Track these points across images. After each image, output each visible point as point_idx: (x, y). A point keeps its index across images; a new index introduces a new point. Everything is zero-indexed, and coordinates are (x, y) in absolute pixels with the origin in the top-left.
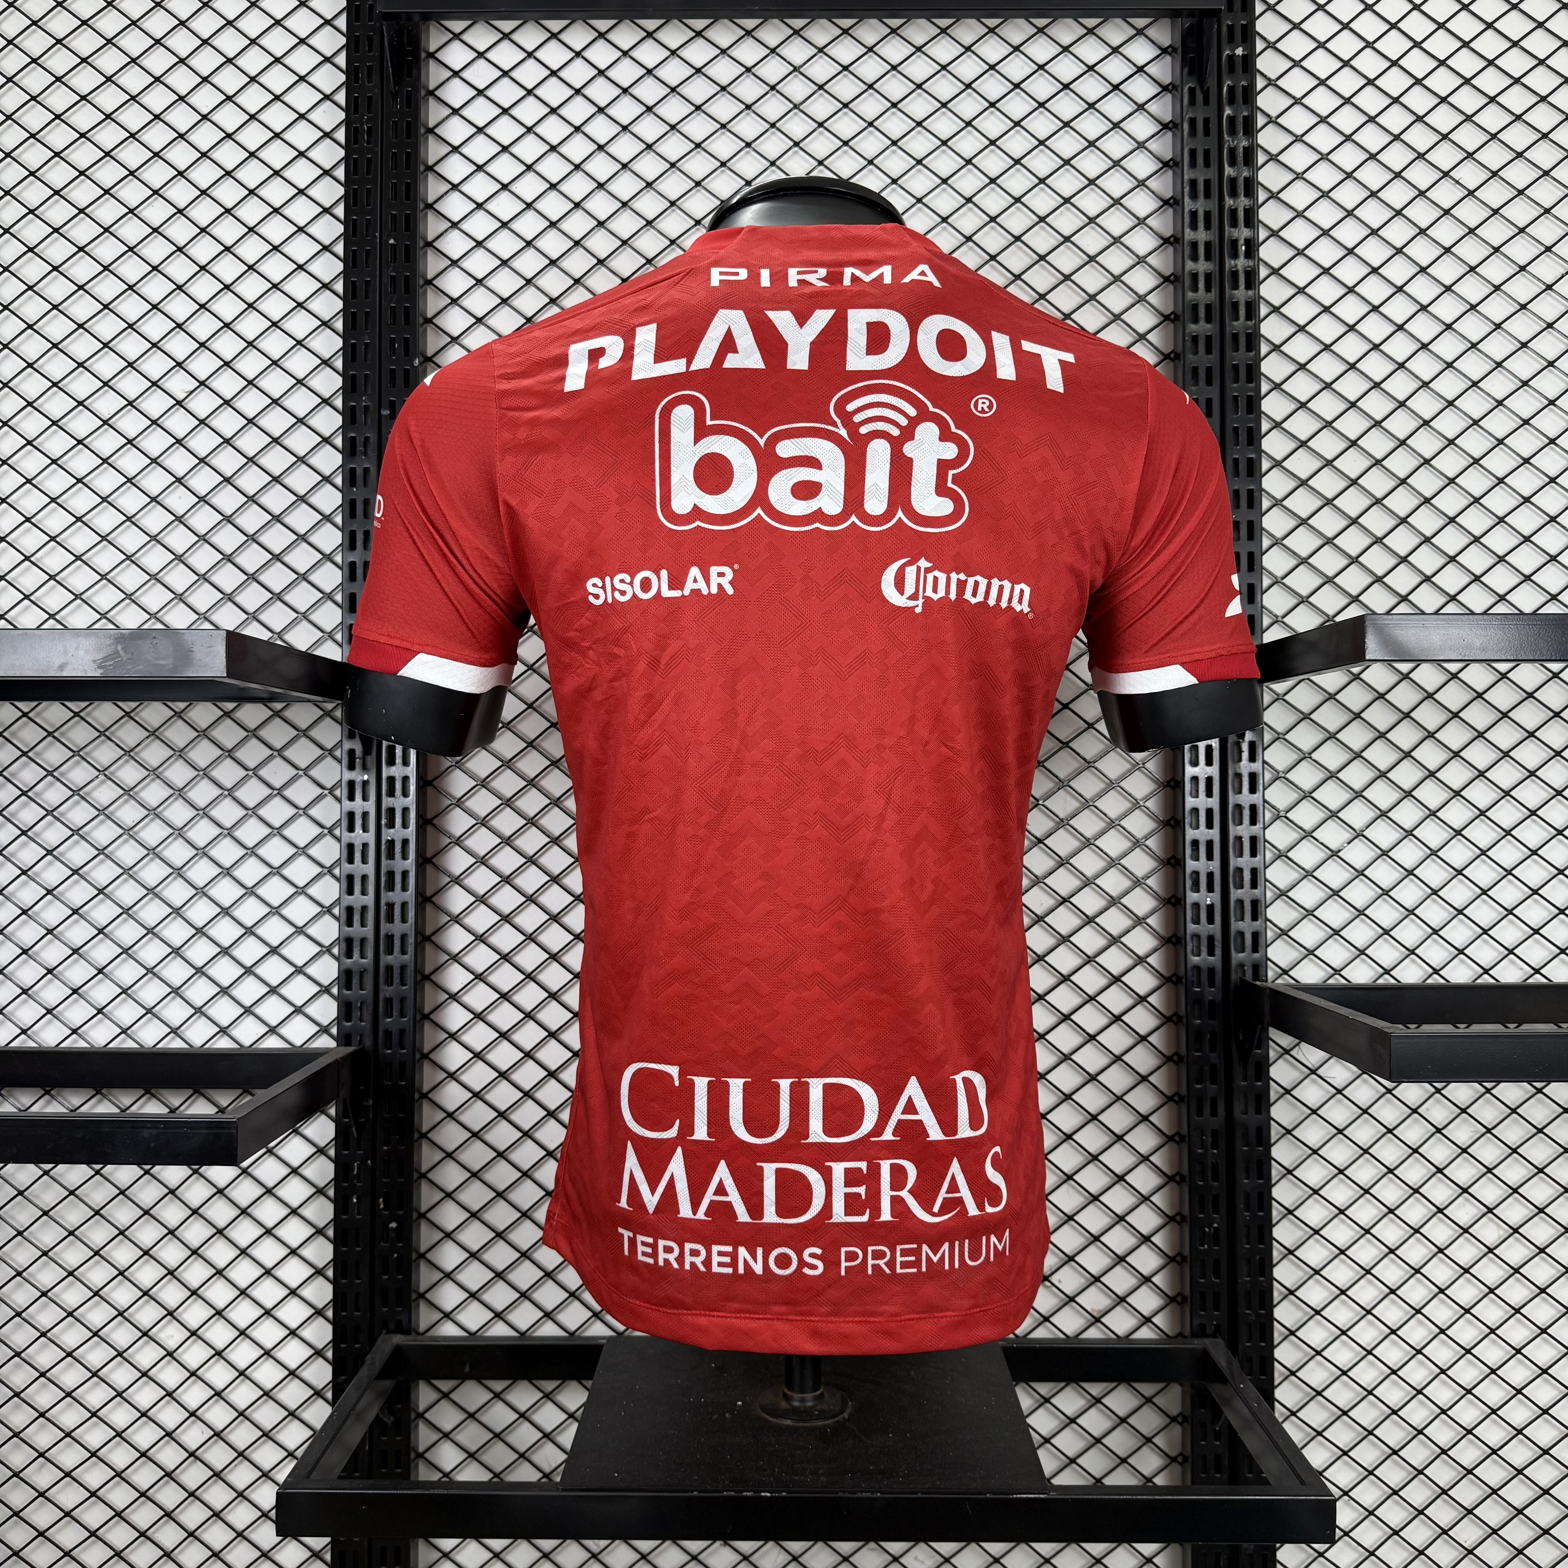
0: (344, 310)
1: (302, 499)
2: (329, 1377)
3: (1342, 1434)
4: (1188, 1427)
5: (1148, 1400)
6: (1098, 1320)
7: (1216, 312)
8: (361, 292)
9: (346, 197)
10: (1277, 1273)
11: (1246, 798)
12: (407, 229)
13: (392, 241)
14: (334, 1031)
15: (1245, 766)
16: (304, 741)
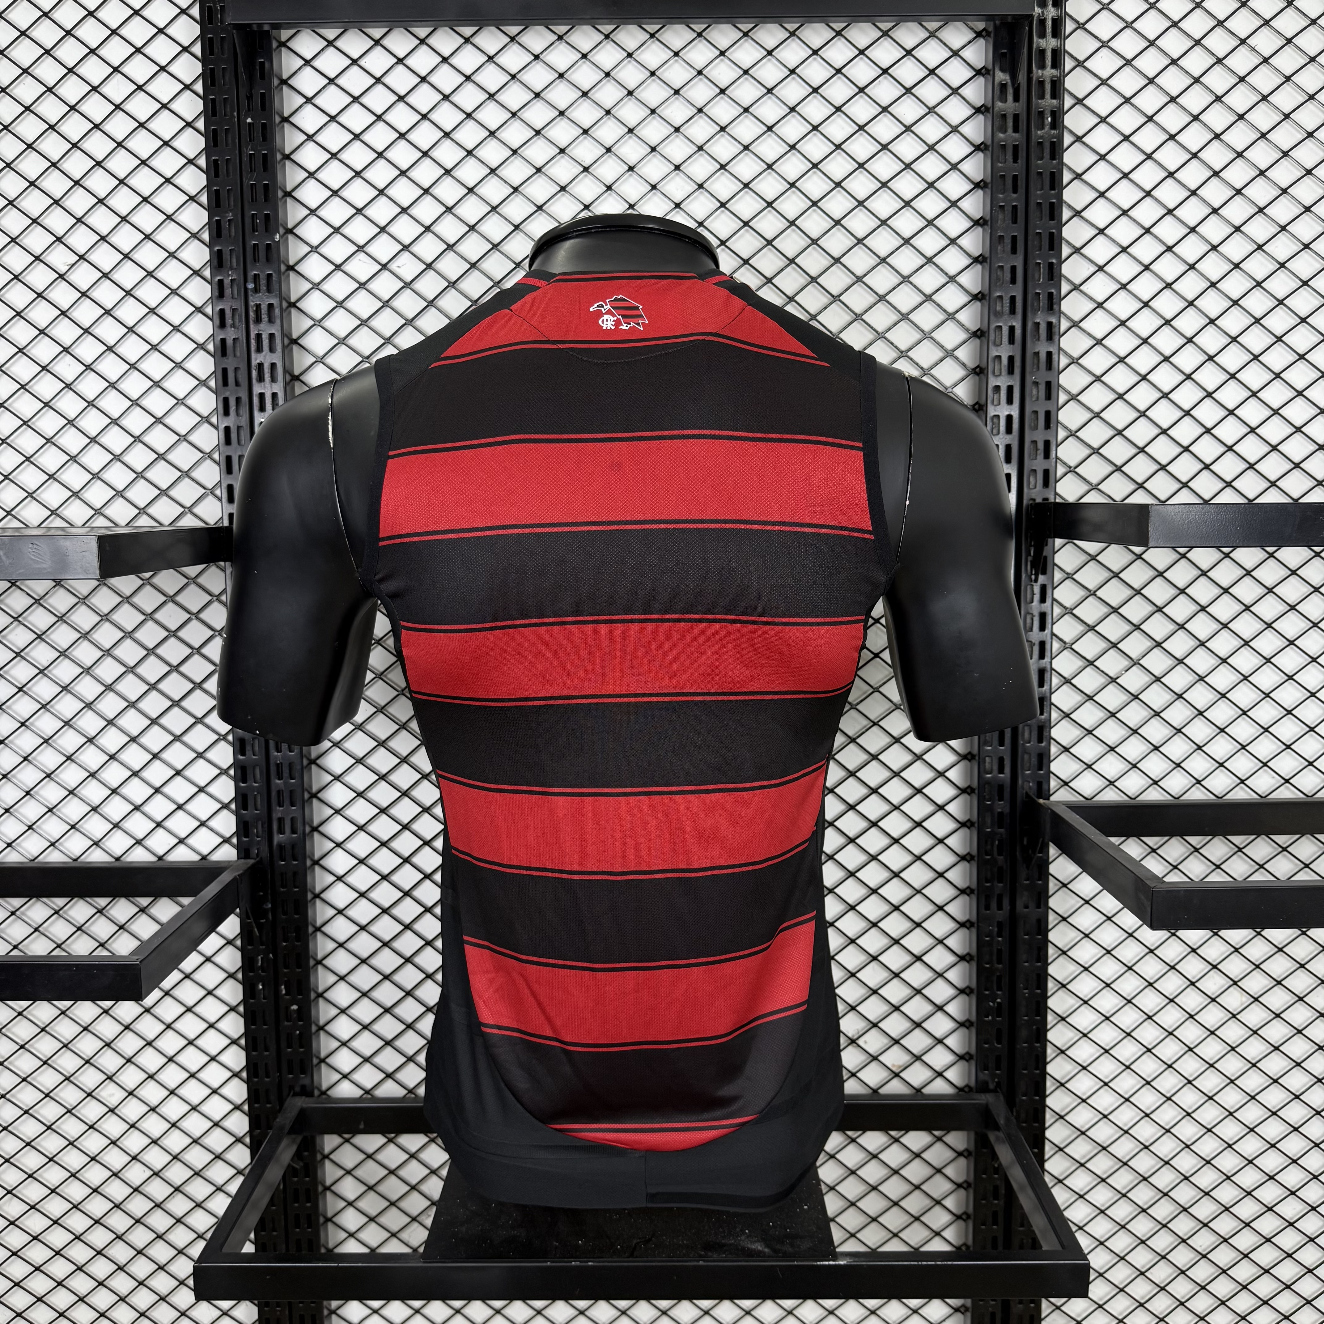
0: (208, 186)
1: (178, 365)
2: (247, 1128)
3: (1102, 1164)
4: (972, 1159)
5: (939, 1139)
6: (897, 1075)
7: (1021, 183)
8: (223, 170)
9: (203, 75)
10: (1050, 1036)
11: (1036, 635)
12: (263, 108)
13: (249, 120)
14: (234, 840)
15: (1036, 607)
16: (192, 587)
